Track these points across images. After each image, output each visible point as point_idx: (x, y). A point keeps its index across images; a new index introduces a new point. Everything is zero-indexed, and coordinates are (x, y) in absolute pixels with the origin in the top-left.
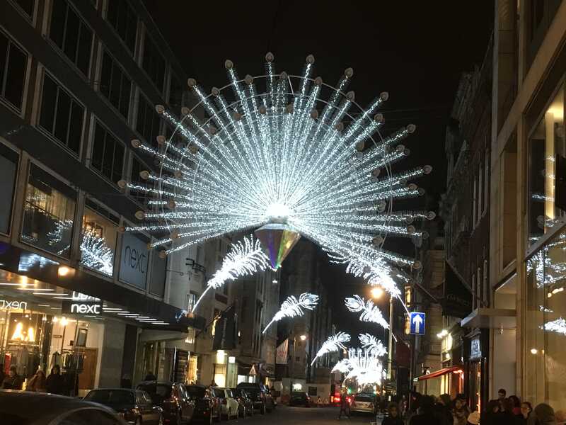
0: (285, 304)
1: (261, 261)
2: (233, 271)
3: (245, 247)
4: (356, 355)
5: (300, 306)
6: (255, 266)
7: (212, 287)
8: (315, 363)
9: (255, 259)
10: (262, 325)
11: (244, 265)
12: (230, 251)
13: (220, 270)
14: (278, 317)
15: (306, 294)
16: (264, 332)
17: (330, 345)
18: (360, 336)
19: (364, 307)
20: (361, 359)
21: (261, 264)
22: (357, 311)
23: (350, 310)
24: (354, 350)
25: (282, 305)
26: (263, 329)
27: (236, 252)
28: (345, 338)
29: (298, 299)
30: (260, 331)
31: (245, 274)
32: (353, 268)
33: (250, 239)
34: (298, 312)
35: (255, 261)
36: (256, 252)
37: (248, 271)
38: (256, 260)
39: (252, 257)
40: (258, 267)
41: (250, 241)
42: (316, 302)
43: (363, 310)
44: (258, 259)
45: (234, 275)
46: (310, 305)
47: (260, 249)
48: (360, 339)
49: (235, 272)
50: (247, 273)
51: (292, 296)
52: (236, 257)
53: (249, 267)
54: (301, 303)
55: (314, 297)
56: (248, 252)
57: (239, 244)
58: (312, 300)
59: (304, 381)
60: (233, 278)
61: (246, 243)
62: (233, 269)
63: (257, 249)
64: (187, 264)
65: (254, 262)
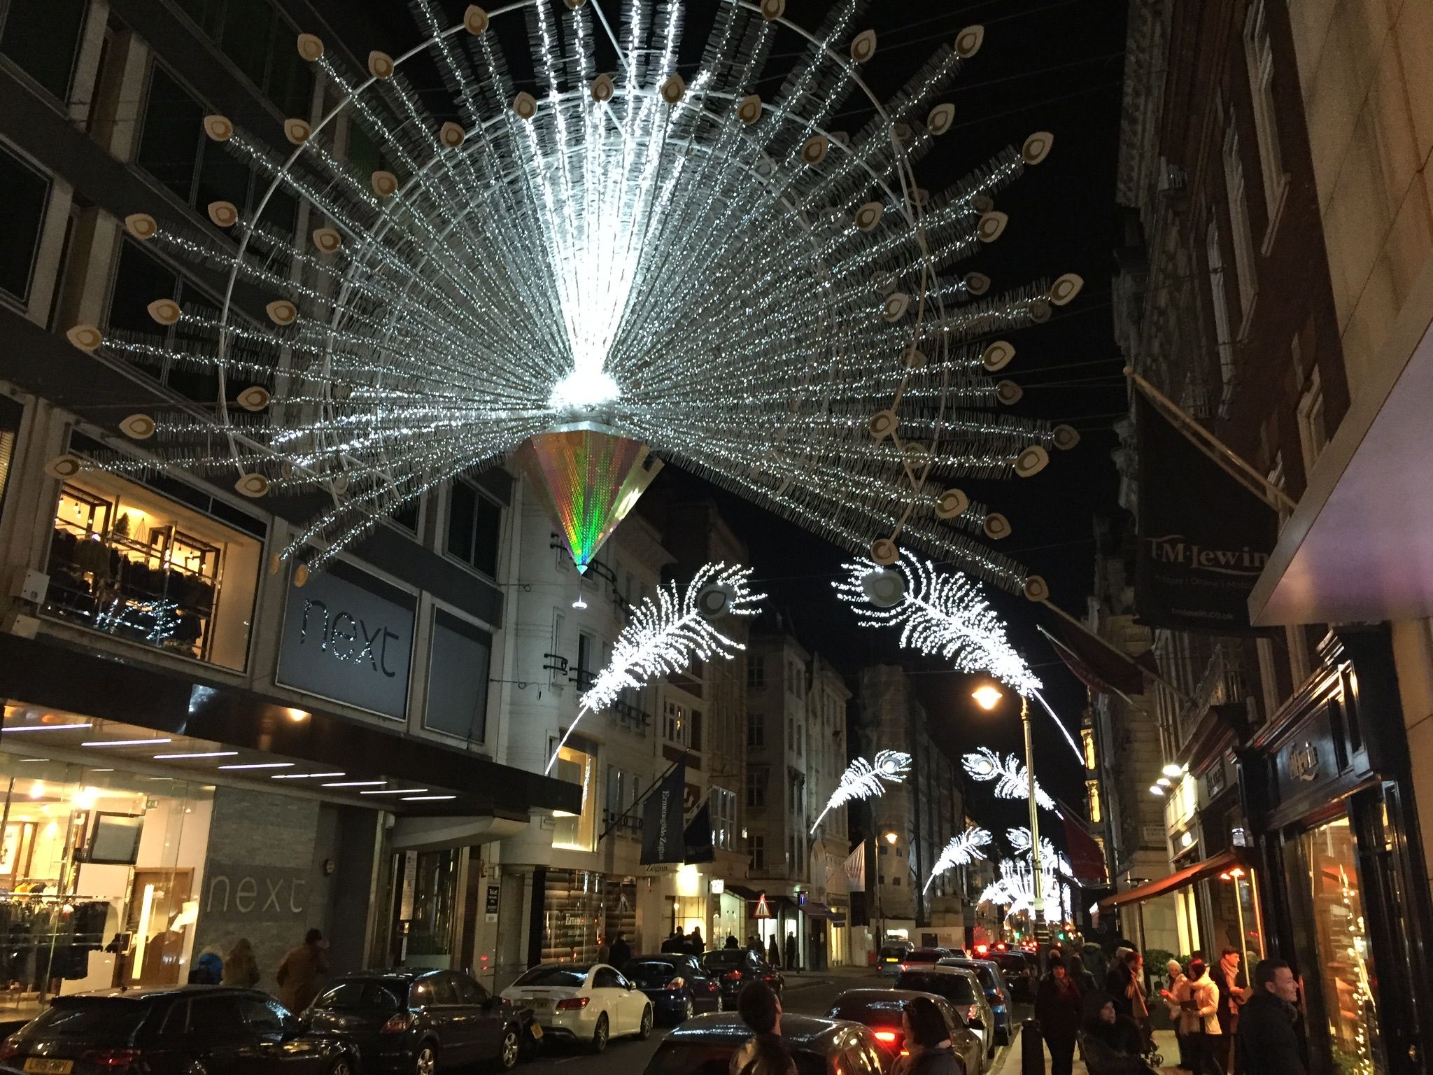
0: (849, 774)
1: (699, 639)
2: (637, 669)
3: (659, 611)
4: (1015, 871)
5: (877, 776)
6: (685, 651)
7: (590, 709)
8: (933, 888)
9: (684, 637)
10: (808, 818)
11: (657, 651)
12: (630, 624)
13: (606, 667)
14: (838, 799)
15: (886, 752)
16: (812, 832)
17: (956, 853)
18: (1009, 833)
19: (1001, 771)
20: (1025, 879)
21: (700, 646)
22: (988, 778)
23: (975, 777)
24: (1011, 863)
25: (843, 778)
26: (809, 827)
27: (640, 622)
28: (981, 838)
29: (871, 763)
30: (804, 830)
31: (663, 672)
32: (916, 635)
33: (669, 590)
34: (874, 787)
35: (685, 641)
36: (686, 619)
37: (668, 664)
38: (690, 639)
39: (678, 632)
40: (692, 655)
41: (671, 595)
42: (907, 766)
43: (1000, 776)
44: (691, 634)
45: (639, 678)
46: (896, 773)
47: (694, 611)
48: (1011, 838)
49: (640, 670)
50: (668, 671)
51: (861, 759)
52: (640, 637)
53: (671, 655)
54: (878, 771)
55: (903, 756)
56: (667, 621)
57: (645, 604)
58: (898, 763)
59: (913, 923)
60: (636, 684)
61: (663, 602)
62: (636, 664)
63: (688, 612)
64: (545, 667)
65: (681, 643)
